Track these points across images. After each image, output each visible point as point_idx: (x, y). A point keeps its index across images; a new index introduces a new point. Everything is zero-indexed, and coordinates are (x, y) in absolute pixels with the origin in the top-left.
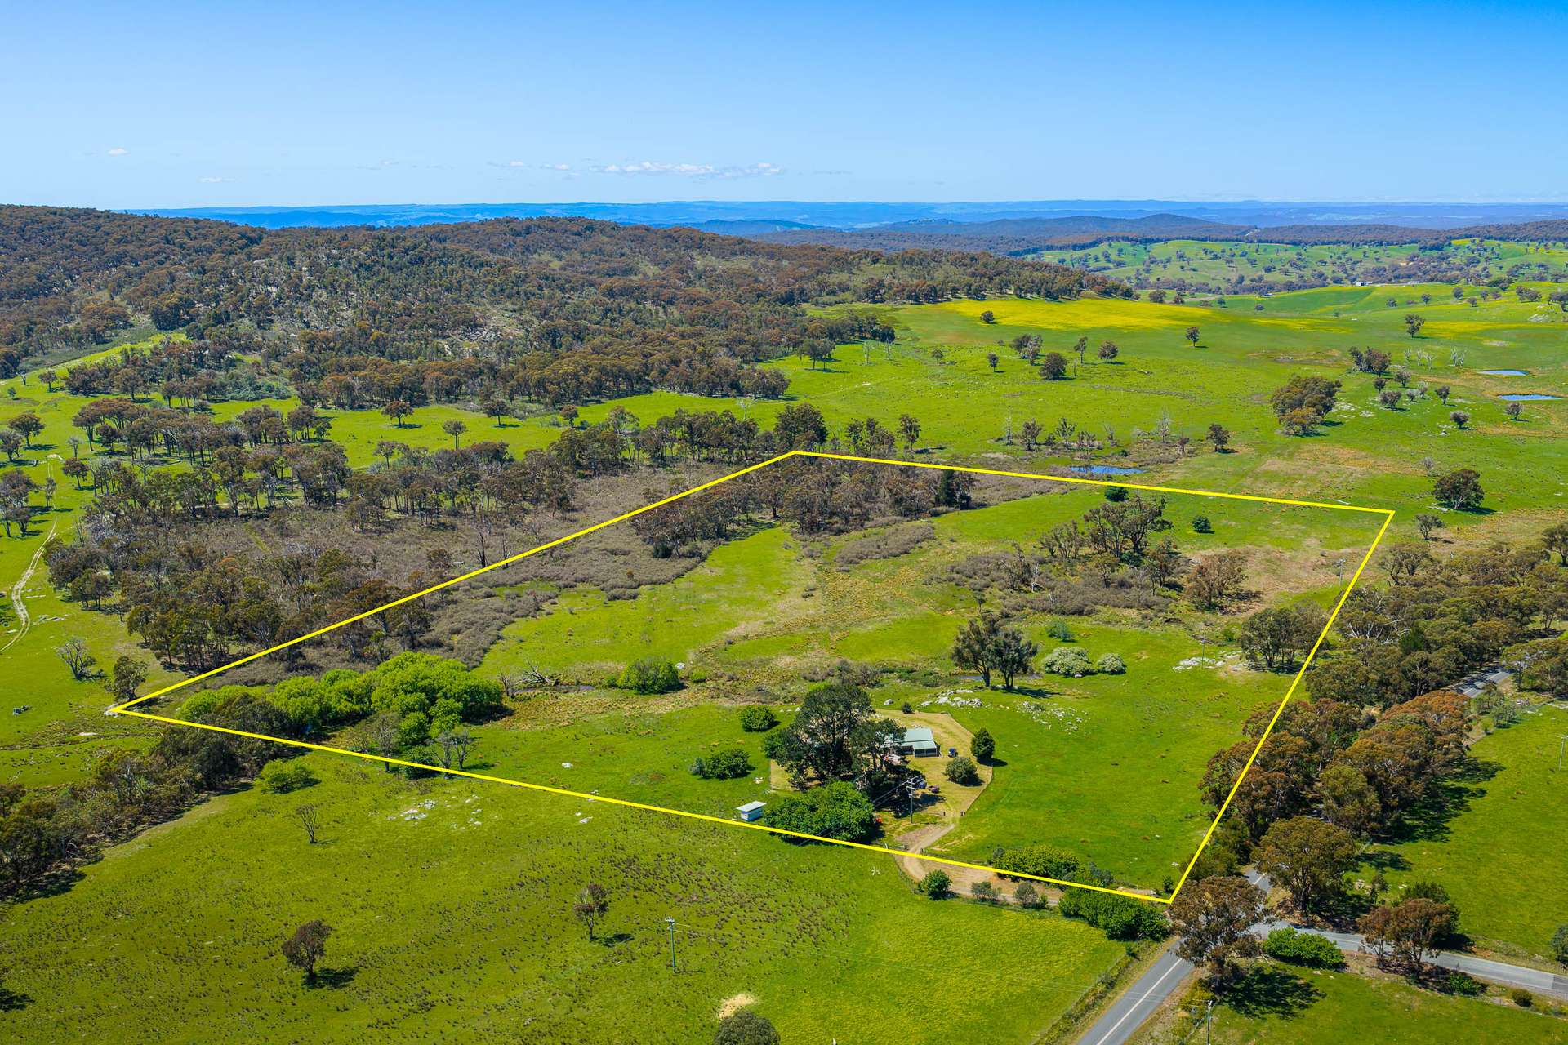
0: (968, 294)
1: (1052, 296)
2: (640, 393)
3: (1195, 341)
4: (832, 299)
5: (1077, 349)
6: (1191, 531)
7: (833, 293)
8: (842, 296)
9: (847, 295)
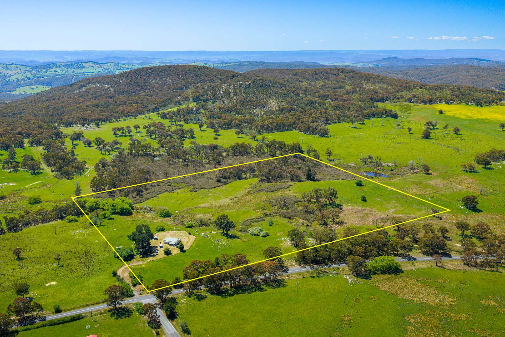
0: (445, 102)
1: (479, 104)
2: (288, 130)
3: (503, 128)
4: (397, 100)
5: (444, 128)
6: (360, 200)
7: (398, 98)
8: (401, 100)
9: (402, 100)
